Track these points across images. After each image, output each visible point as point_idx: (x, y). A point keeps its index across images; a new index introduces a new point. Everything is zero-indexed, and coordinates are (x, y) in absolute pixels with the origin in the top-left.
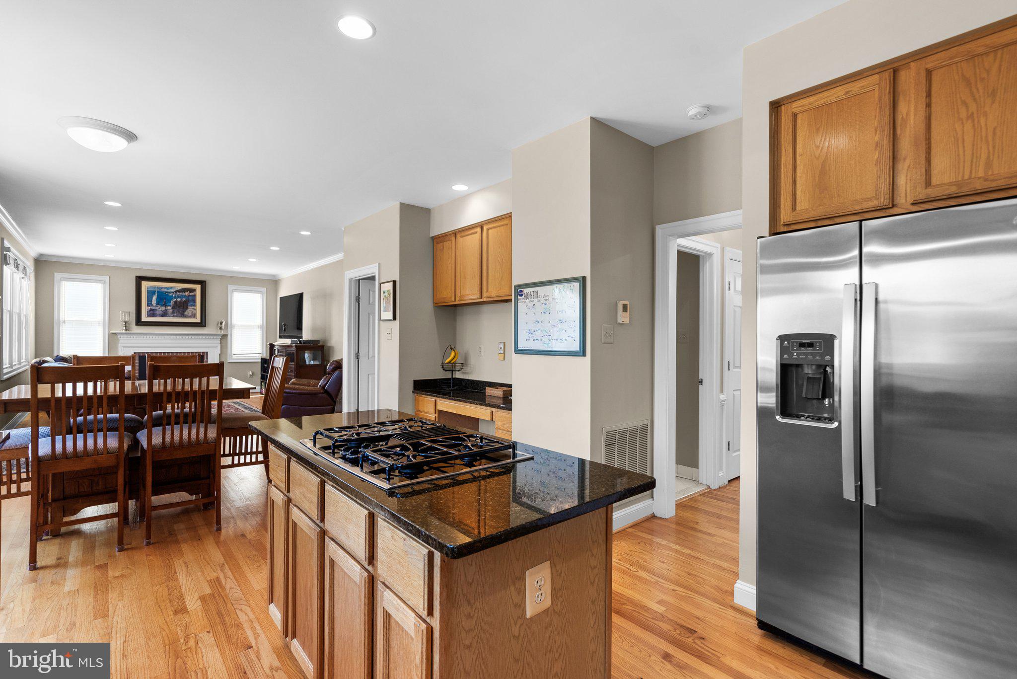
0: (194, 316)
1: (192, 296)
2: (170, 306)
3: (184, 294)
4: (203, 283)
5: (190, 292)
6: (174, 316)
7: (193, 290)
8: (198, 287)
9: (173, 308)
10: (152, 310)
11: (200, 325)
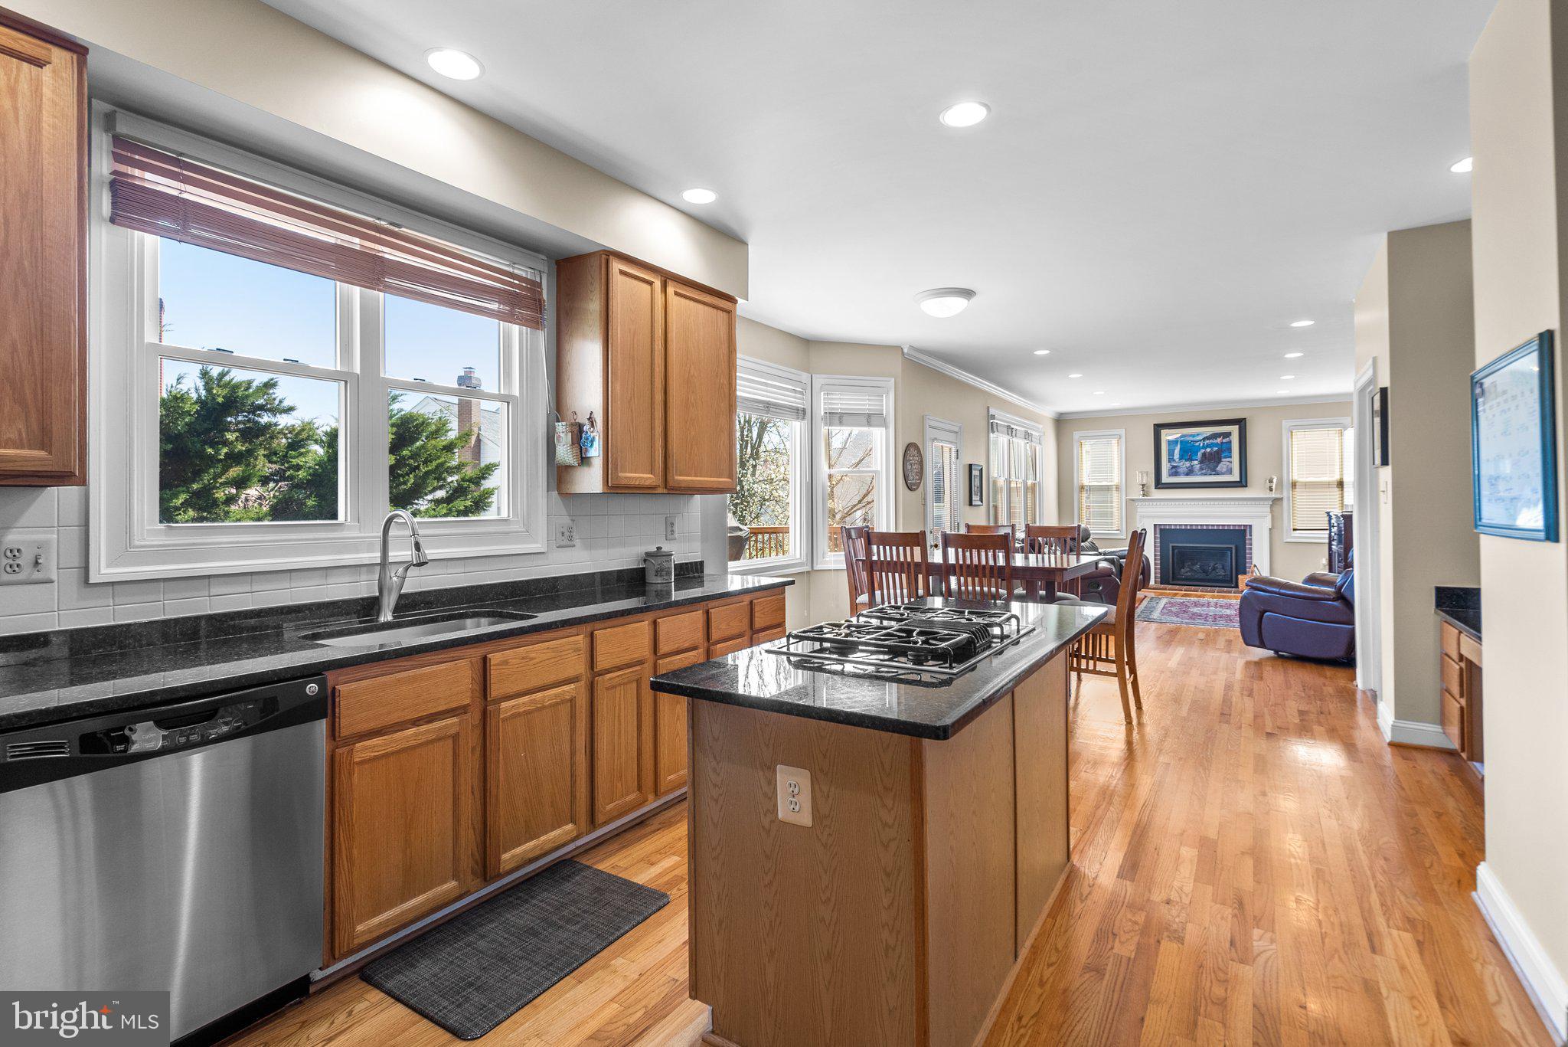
0: (1230, 471)
1: (1226, 443)
2: (1197, 460)
3: (1215, 441)
4: (1241, 423)
5: (1223, 438)
6: (1202, 474)
7: (1228, 435)
8: (1234, 430)
9: (1201, 462)
10: (1174, 467)
11: (1239, 484)
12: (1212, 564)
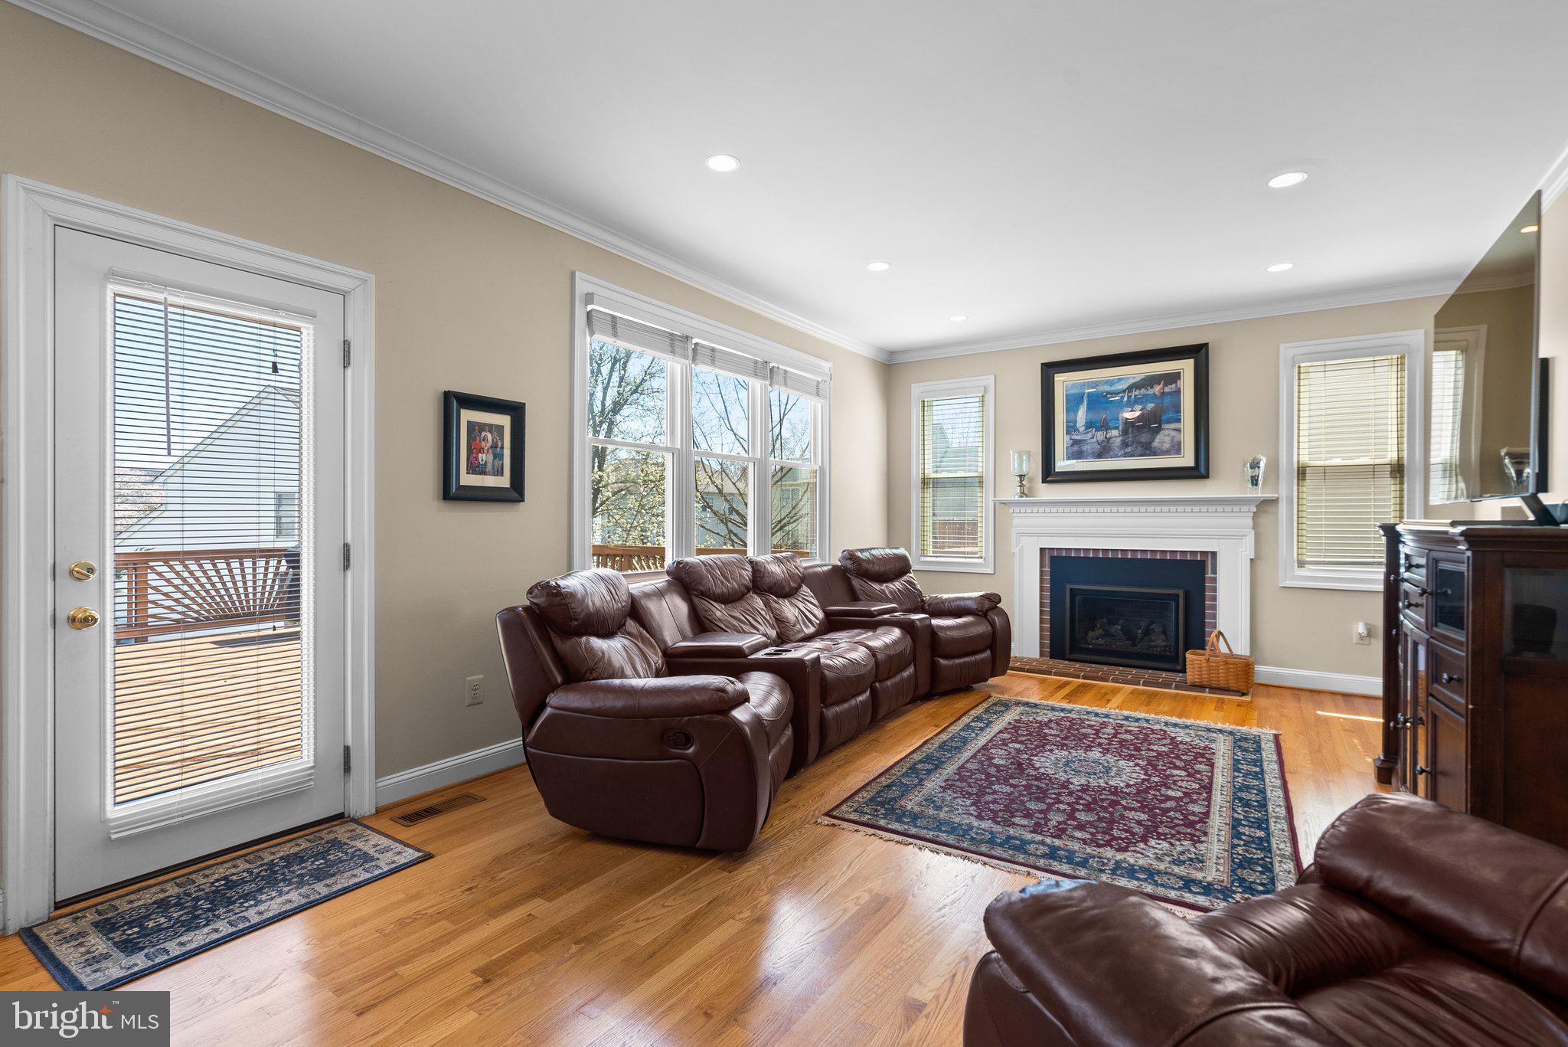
0: (1176, 449)
1: (1170, 393)
2: (1117, 428)
4: (1198, 352)
5: (1165, 385)
6: (1125, 455)
7: (1174, 377)
8: (1186, 367)
9: (1125, 433)
10: (1076, 442)
11: (1194, 473)
12: (1144, 624)
